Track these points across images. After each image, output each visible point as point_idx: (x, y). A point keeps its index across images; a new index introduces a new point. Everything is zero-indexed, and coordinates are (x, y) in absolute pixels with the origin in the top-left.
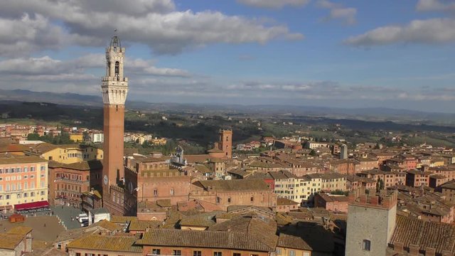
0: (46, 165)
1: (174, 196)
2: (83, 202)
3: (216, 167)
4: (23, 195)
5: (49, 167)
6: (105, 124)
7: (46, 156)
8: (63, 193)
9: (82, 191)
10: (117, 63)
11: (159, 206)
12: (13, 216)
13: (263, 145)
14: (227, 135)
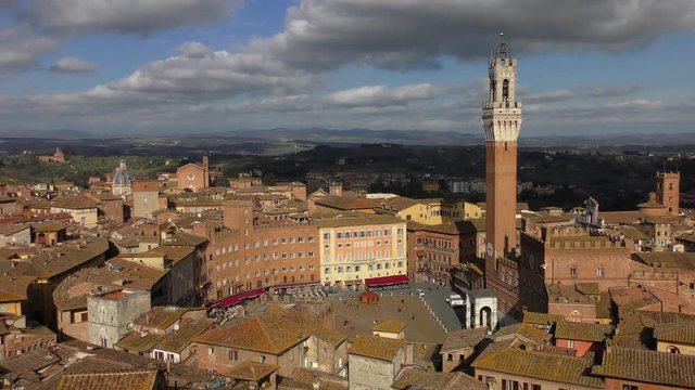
0: (405, 227)
1: (603, 278)
2: (454, 278)
3: (657, 230)
4: (376, 266)
5: (408, 230)
6: (488, 170)
7: (403, 214)
8: (426, 265)
9: (453, 263)
10: (506, 81)
11: (581, 293)
12: (365, 294)
14: (671, 181)
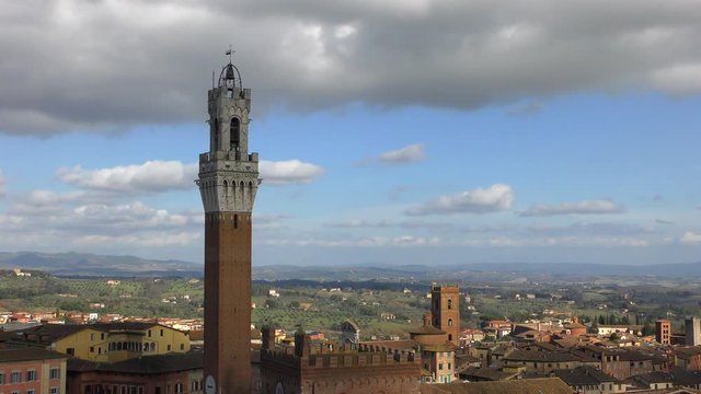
0: (63, 366)
3: (439, 361)
5: (69, 372)
7: (59, 346)
10: (235, 121)
13: (491, 335)
14: (450, 296)
